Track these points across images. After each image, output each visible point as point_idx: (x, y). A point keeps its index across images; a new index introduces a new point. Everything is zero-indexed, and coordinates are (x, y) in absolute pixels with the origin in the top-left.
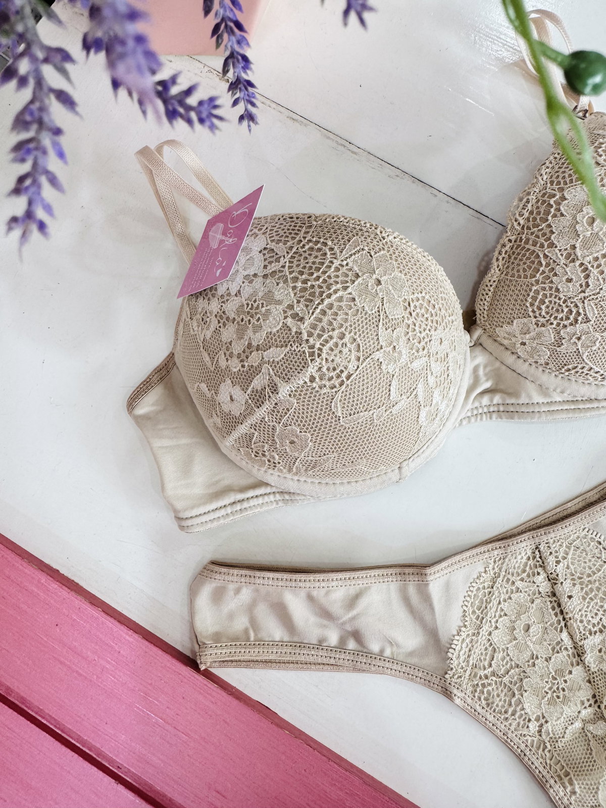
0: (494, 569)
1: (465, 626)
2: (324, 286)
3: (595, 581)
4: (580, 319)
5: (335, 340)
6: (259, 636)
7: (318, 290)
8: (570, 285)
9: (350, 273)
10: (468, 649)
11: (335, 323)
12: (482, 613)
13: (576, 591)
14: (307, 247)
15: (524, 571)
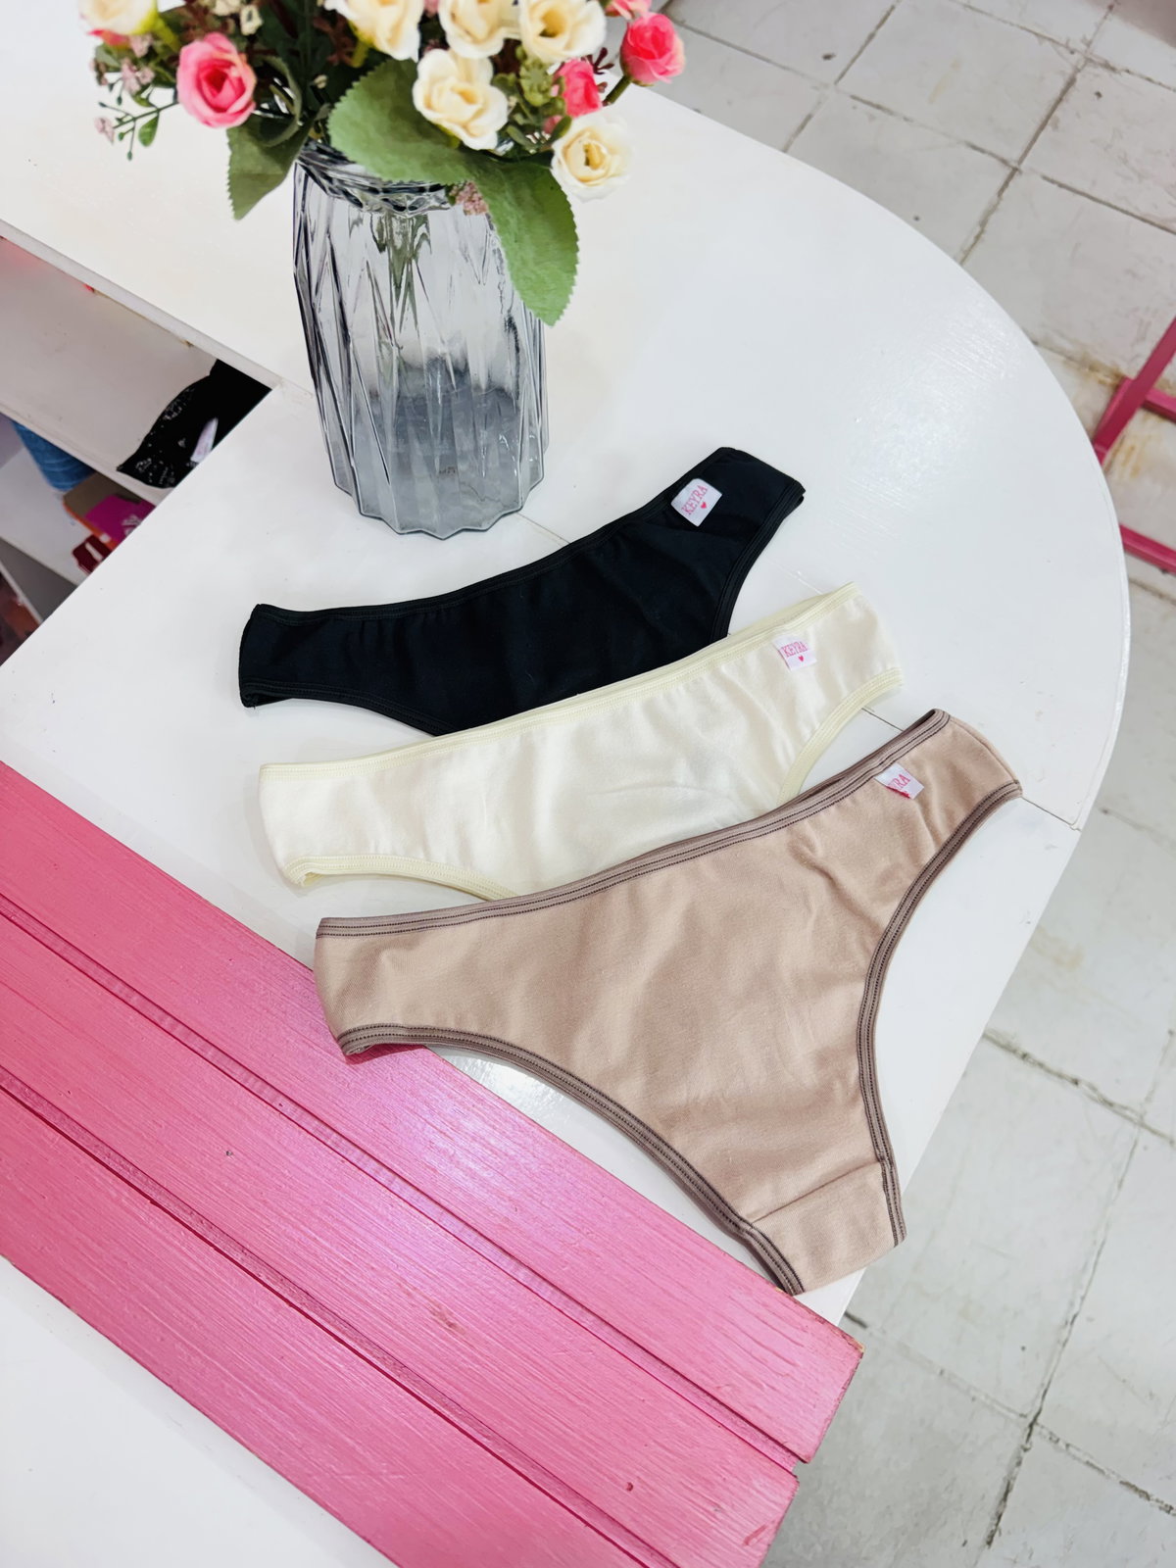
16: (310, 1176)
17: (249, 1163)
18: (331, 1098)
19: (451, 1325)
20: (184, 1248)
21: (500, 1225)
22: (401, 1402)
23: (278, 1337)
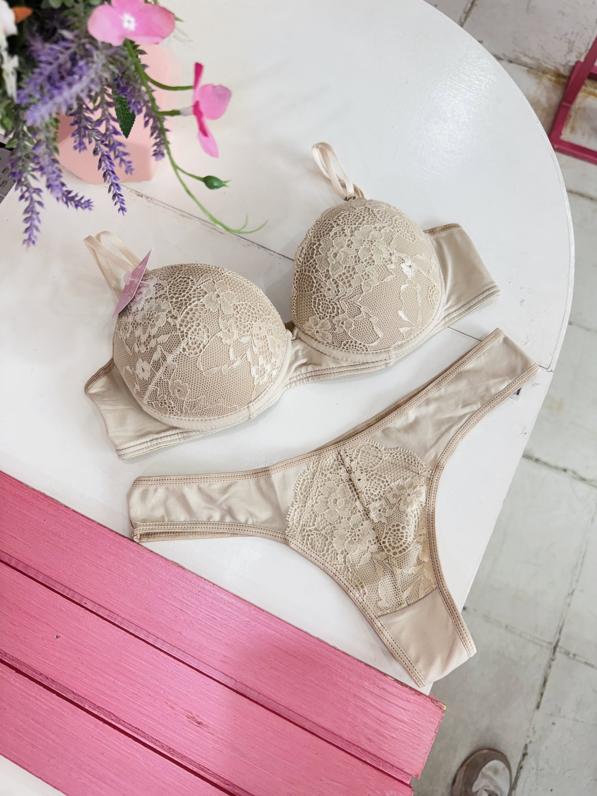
0: (313, 468)
1: (296, 502)
2: (187, 299)
3: (375, 470)
4: (339, 311)
5: (194, 327)
6: (171, 519)
7: (184, 302)
8: (330, 292)
9: (202, 292)
10: (299, 516)
11: (194, 318)
12: (307, 494)
13: (363, 477)
14: (179, 280)
15: (332, 468)
16: (107, 644)
17: (71, 641)
18: (113, 597)
19: (199, 723)
20: (39, 698)
21: (222, 661)
22: (175, 771)
23: (99, 742)
